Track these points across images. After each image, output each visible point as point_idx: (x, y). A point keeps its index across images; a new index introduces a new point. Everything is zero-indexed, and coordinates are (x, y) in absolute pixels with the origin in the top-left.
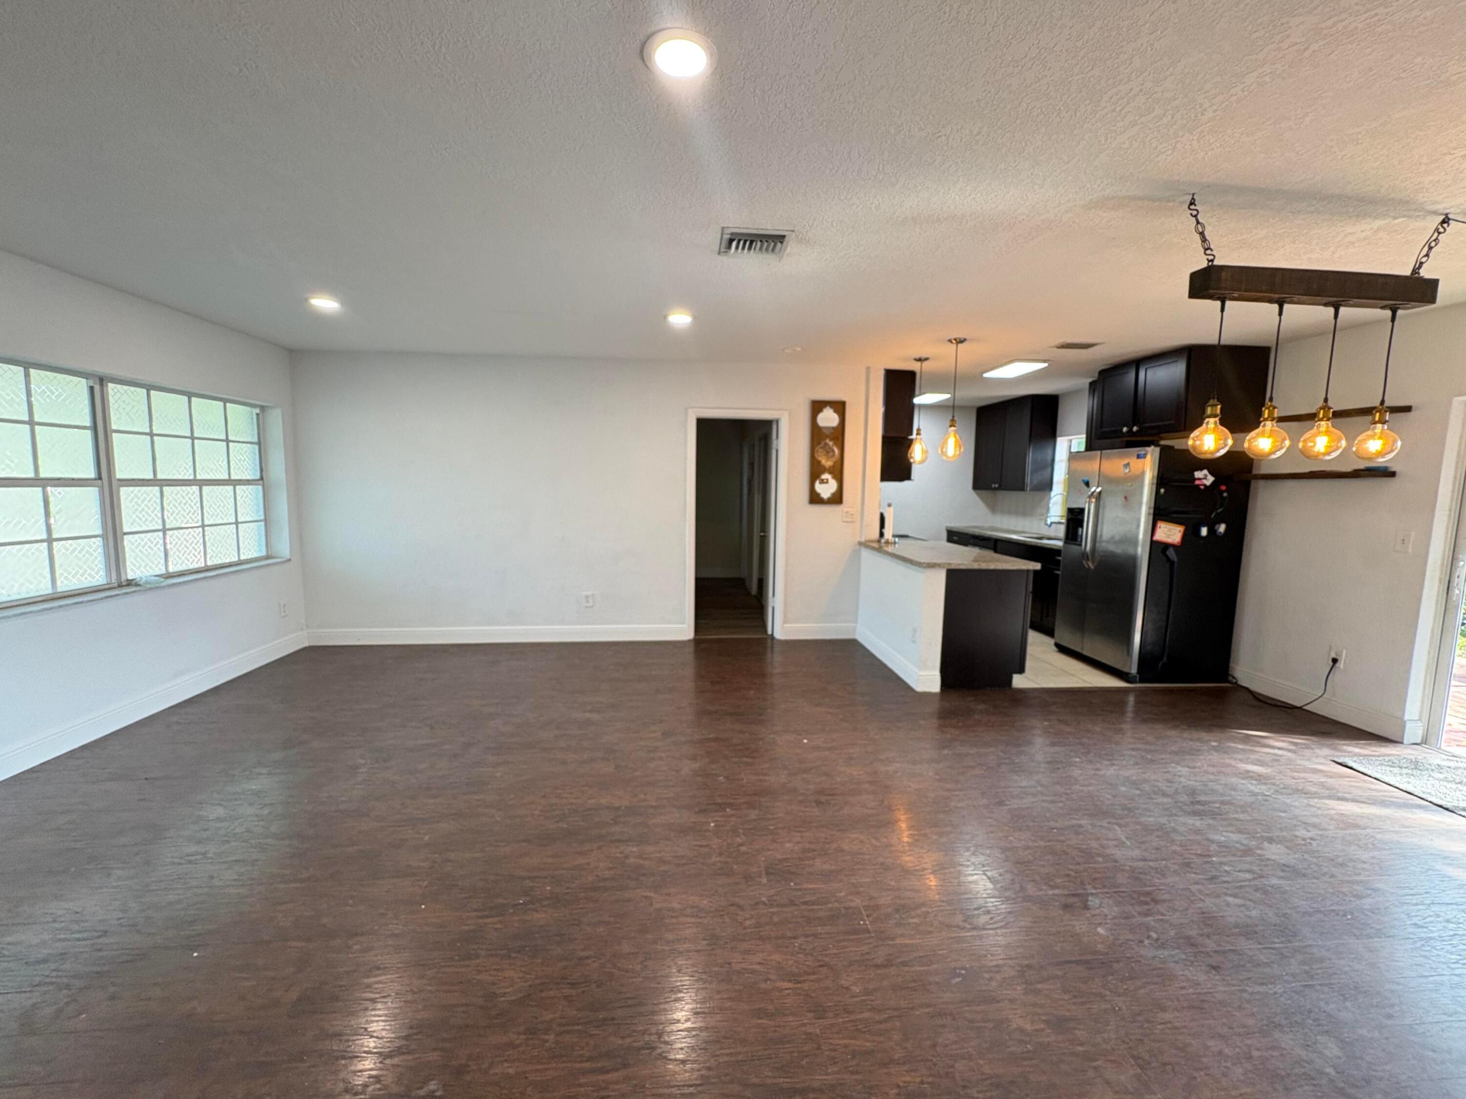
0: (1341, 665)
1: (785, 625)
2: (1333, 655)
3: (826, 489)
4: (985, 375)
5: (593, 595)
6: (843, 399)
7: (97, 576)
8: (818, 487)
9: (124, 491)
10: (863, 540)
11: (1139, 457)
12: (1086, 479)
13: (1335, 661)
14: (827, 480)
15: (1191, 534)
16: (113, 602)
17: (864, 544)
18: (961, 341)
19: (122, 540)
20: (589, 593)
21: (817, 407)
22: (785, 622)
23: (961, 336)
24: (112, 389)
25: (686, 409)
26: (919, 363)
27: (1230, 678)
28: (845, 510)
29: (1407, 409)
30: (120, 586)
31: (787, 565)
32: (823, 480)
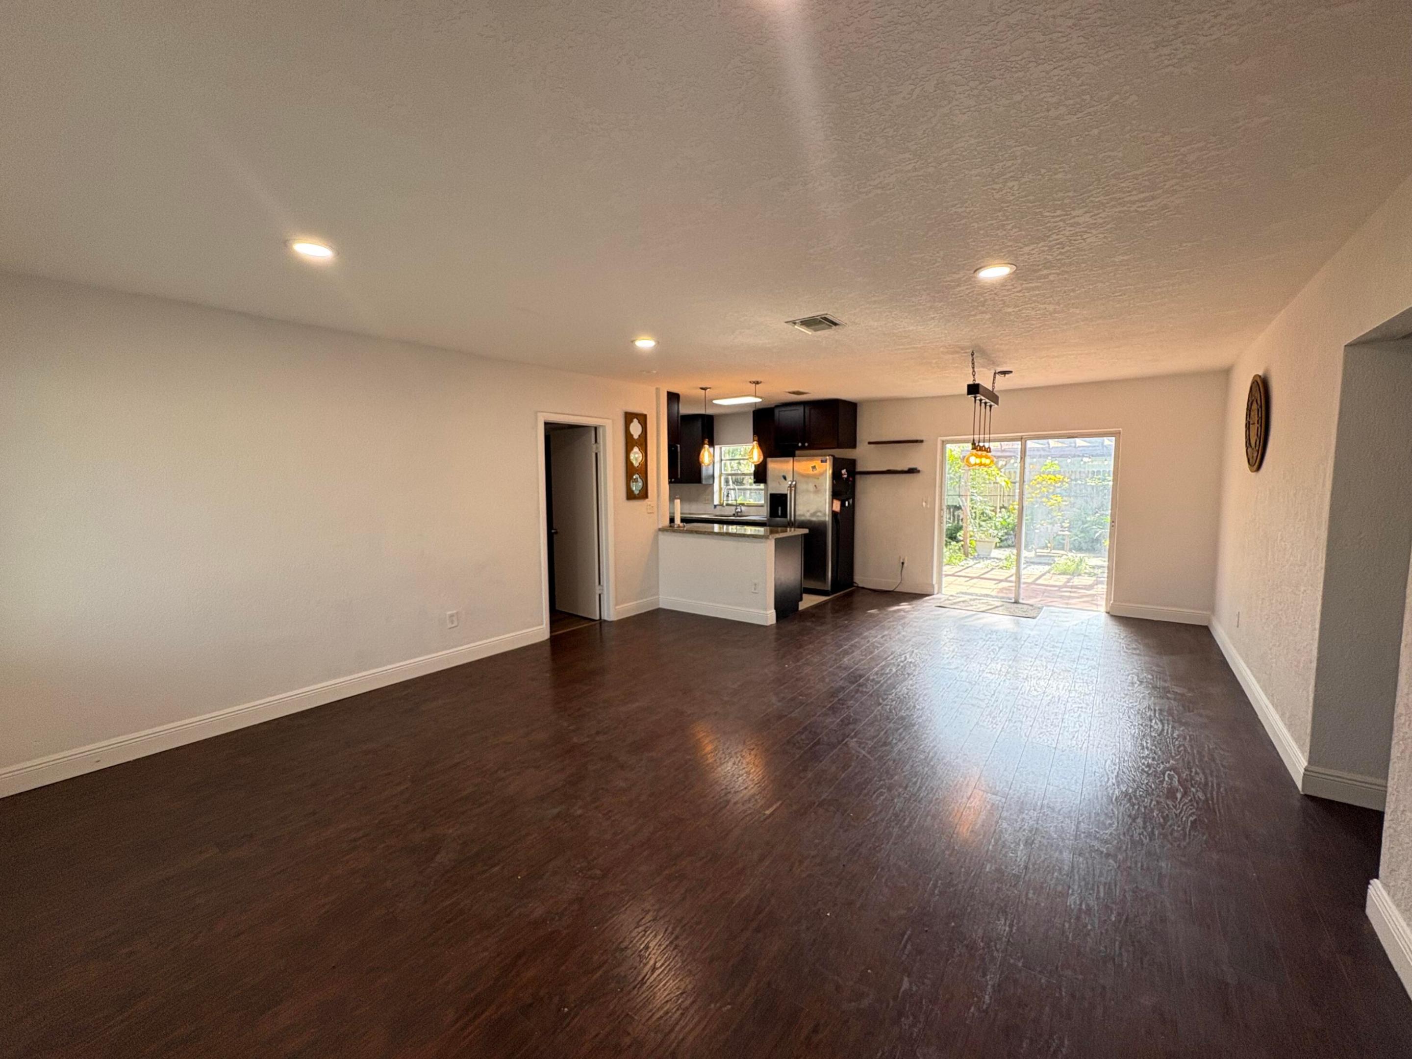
0: (905, 565)
1: (617, 607)
2: (902, 561)
3: (637, 487)
4: (715, 402)
5: (457, 613)
6: (645, 413)
8: (632, 485)
10: (660, 527)
11: (822, 461)
12: (784, 474)
13: (903, 563)
14: (637, 479)
15: (843, 505)
17: (662, 530)
18: (757, 383)
21: (629, 417)
22: (616, 605)
23: (759, 380)
25: (536, 413)
26: (704, 391)
27: (855, 585)
28: (649, 503)
29: (922, 441)
31: (615, 553)
32: (634, 479)
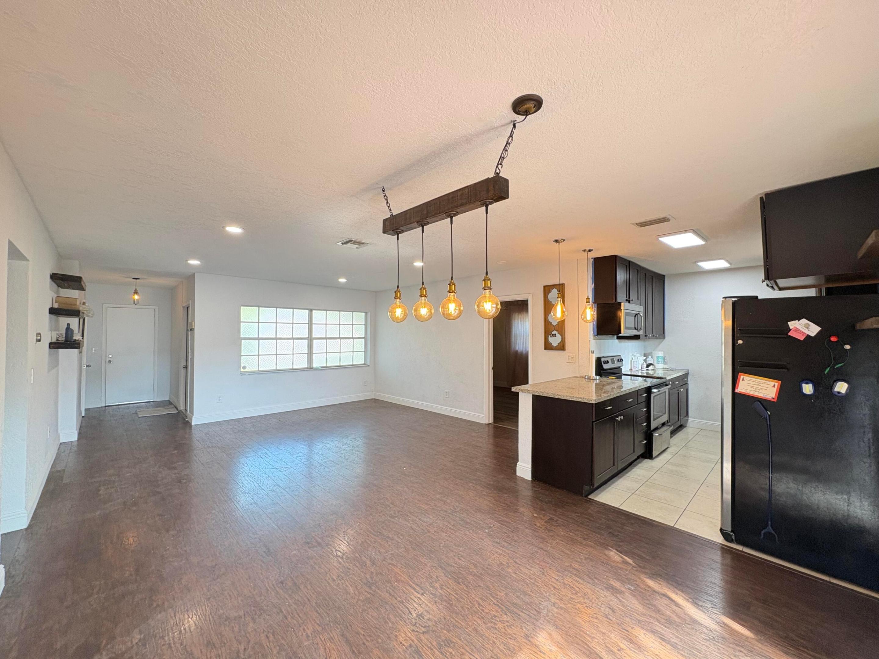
3: (555, 341)
5: (449, 392)
6: (563, 282)
7: (305, 365)
8: (551, 339)
9: (315, 341)
10: (579, 375)
14: (555, 334)
16: (303, 372)
19: (313, 355)
20: (447, 391)
21: (547, 289)
24: (314, 311)
28: (567, 355)
30: (310, 368)
32: (553, 335)
